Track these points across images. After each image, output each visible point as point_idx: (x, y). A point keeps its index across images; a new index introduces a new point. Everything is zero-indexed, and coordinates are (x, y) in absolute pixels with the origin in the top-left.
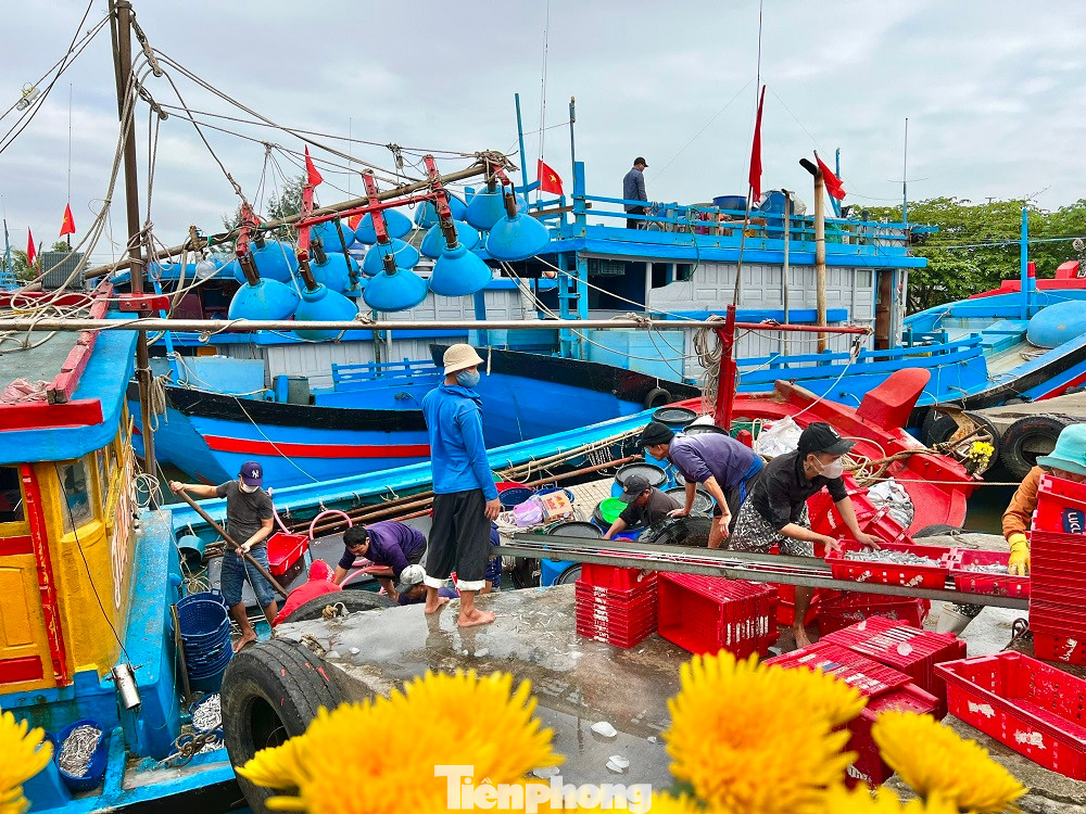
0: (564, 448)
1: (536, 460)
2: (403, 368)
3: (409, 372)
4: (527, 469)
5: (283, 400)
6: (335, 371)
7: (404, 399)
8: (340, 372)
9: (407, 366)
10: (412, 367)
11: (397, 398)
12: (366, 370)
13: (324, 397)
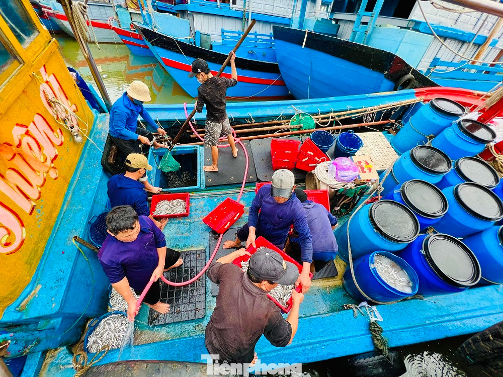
0: (352, 107)
1: (335, 112)
2: (254, 37)
3: (256, 40)
4: (328, 118)
5: (198, 45)
6: (223, 33)
7: (252, 54)
8: (225, 34)
9: (256, 36)
10: (258, 37)
11: (249, 53)
12: (237, 35)
13: (217, 46)
